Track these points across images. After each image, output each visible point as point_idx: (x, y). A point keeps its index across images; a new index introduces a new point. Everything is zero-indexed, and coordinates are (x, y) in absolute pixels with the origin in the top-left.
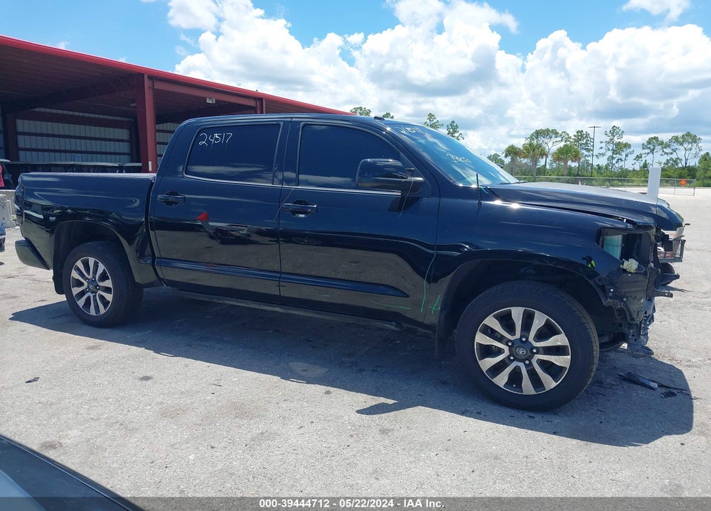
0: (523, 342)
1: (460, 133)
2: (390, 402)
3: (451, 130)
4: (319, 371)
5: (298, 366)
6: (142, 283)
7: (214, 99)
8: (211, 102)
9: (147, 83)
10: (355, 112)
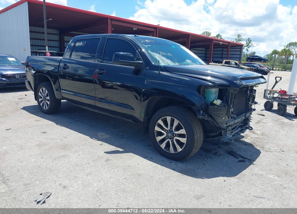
0: (171, 131)
1: (252, 43)
2: (121, 150)
3: (248, 42)
4: (107, 136)
5: (100, 134)
6: (58, 98)
7: (136, 28)
8: (135, 29)
9: (109, 21)
10: (204, 34)
